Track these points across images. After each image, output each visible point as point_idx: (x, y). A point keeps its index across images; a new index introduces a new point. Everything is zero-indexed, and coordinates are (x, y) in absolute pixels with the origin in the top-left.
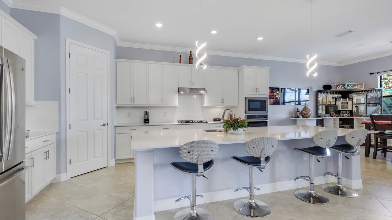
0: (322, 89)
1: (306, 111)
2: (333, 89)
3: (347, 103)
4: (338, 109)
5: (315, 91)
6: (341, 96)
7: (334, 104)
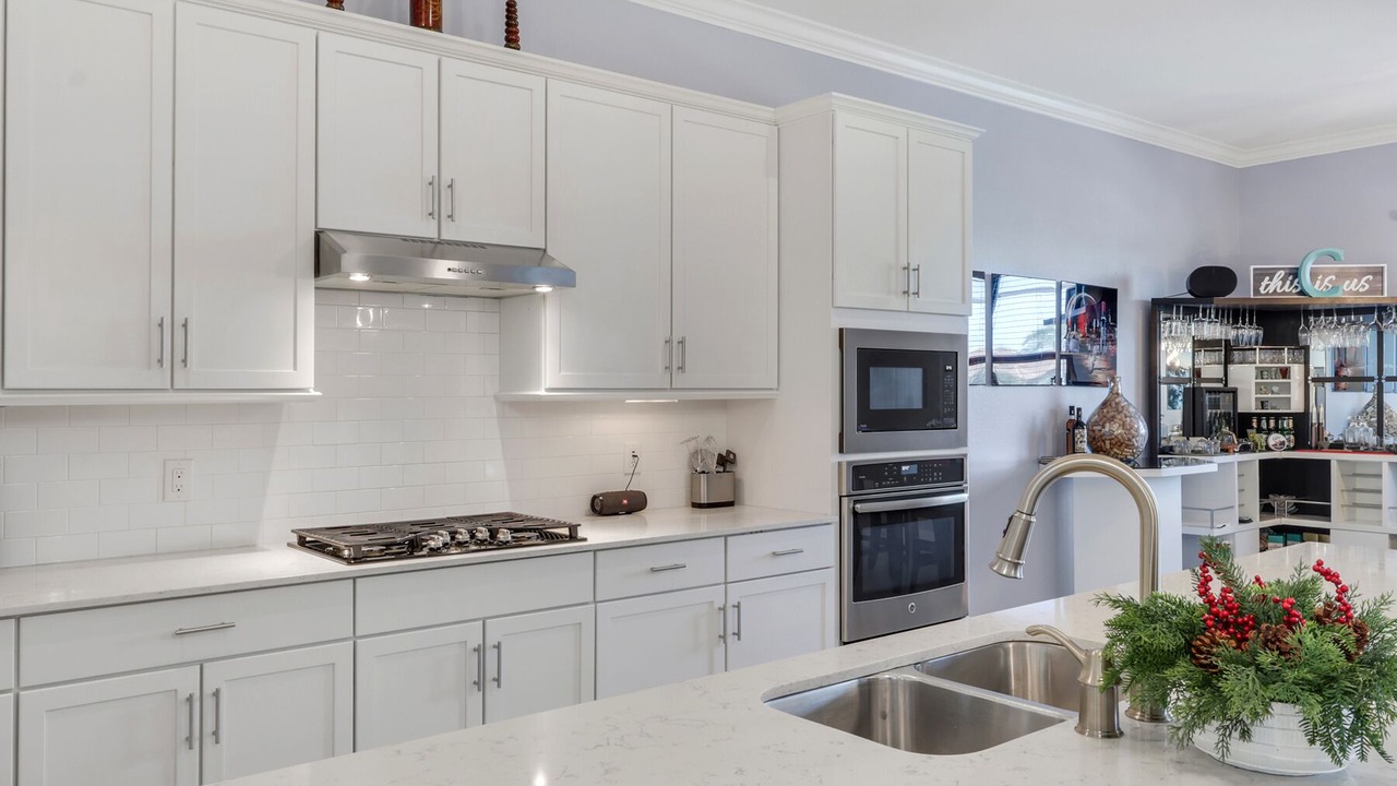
0: (1182, 291)
1: (1123, 425)
2: (1243, 292)
3: (1285, 373)
4: (1240, 410)
5: (1146, 302)
6: (1261, 332)
7: (1218, 380)
